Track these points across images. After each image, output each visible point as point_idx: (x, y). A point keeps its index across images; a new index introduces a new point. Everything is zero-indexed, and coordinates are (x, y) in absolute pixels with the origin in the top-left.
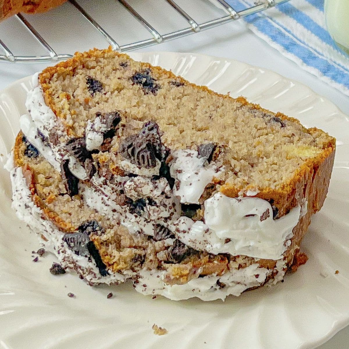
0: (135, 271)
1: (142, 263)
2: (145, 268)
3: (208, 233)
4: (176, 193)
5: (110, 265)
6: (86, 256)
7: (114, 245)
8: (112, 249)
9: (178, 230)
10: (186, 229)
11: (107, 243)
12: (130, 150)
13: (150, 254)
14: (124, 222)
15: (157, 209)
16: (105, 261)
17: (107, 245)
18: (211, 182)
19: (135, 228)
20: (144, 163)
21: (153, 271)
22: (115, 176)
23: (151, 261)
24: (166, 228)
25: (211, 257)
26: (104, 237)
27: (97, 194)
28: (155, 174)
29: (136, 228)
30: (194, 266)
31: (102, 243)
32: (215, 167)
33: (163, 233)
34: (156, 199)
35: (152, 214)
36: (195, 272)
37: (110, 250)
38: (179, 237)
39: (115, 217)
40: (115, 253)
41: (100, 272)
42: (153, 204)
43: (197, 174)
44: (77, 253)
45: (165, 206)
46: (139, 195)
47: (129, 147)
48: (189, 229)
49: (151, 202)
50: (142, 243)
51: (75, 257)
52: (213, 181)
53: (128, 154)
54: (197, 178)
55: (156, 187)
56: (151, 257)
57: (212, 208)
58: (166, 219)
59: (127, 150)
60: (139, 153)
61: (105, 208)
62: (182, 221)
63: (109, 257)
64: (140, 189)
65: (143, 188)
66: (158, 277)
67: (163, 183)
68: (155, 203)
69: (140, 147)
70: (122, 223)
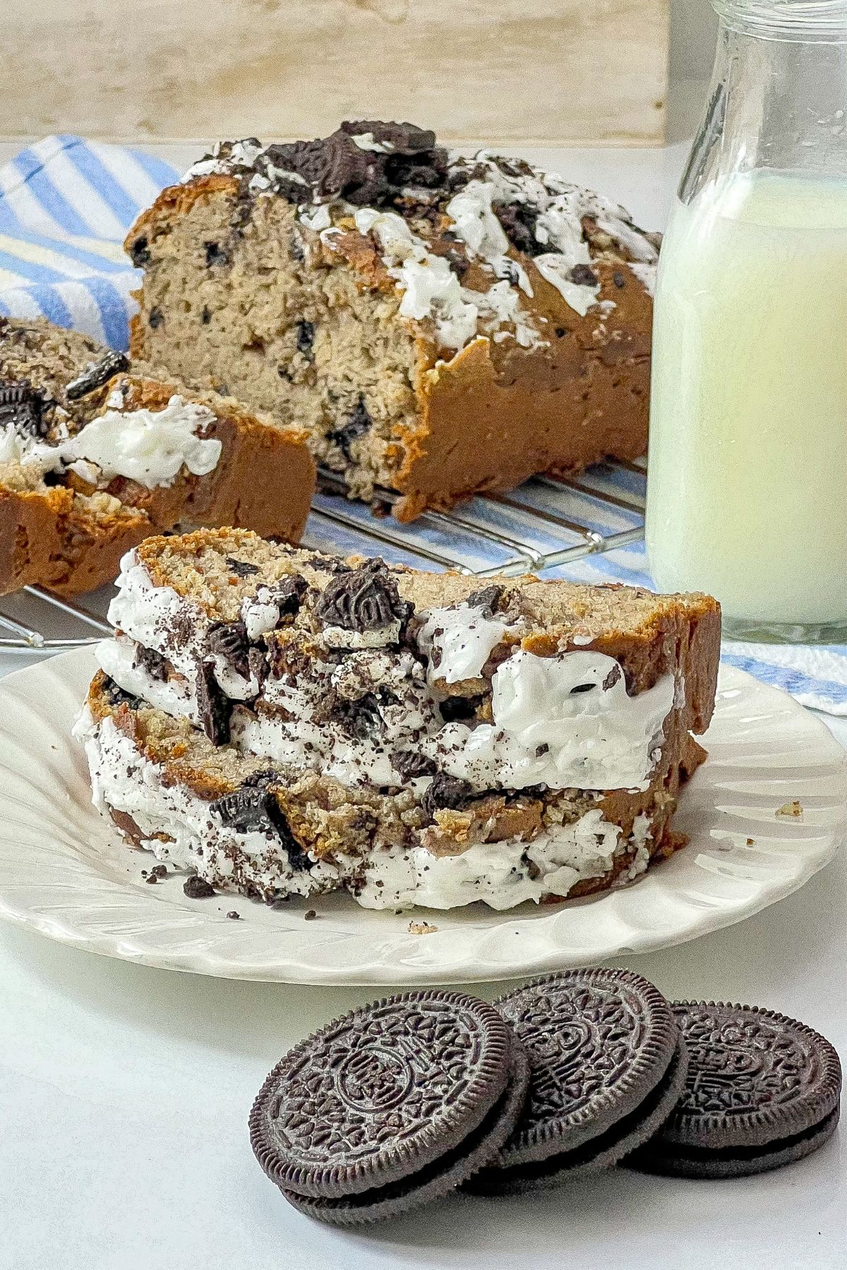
0: (360, 855)
1: (372, 834)
2: (378, 845)
3: (503, 740)
4: (435, 674)
5: (309, 844)
6: (261, 830)
7: (315, 803)
8: (312, 809)
9: (442, 749)
10: (459, 743)
11: (300, 800)
12: (340, 601)
13: (387, 815)
14: (329, 769)
15: (400, 708)
16: (301, 833)
17: (302, 805)
18: (500, 641)
19: (352, 775)
20: (370, 618)
21: (396, 849)
22: (313, 660)
23: (391, 825)
24: (416, 756)
25: (511, 796)
26: (295, 789)
27: (272, 725)
28: (392, 640)
29: (355, 775)
30: (479, 816)
31: (291, 801)
32: (504, 619)
33: (413, 761)
34: (396, 688)
35: (389, 725)
36: (481, 827)
37: (308, 809)
38: (444, 765)
39: (310, 763)
40: (322, 814)
41: (291, 861)
42: (390, 700)
43: (472, 627)
44: (241, 828)
45: (413, 699)
46: (363, 684)
47: (338, 595)
48: (465, 742)
49: (388, 697)
50: (370, 797)
51: (239, 837)
52: (504, 638)
53: (336, 608)
54: (473, 633)
55: (396, 663)
56: (391, 819)
57: (510, 679)
58: (416, 735)
59: (334, 603)
60: (358, 601)
61: (290, 746)
62: (449, 729)
63: (308, 825)
64: (365, 668)
65: (370, 666)
66: (407, 858)
67: (406, 658)
68: (396, 698)
69: (359, 588)
70: (325, 771)
